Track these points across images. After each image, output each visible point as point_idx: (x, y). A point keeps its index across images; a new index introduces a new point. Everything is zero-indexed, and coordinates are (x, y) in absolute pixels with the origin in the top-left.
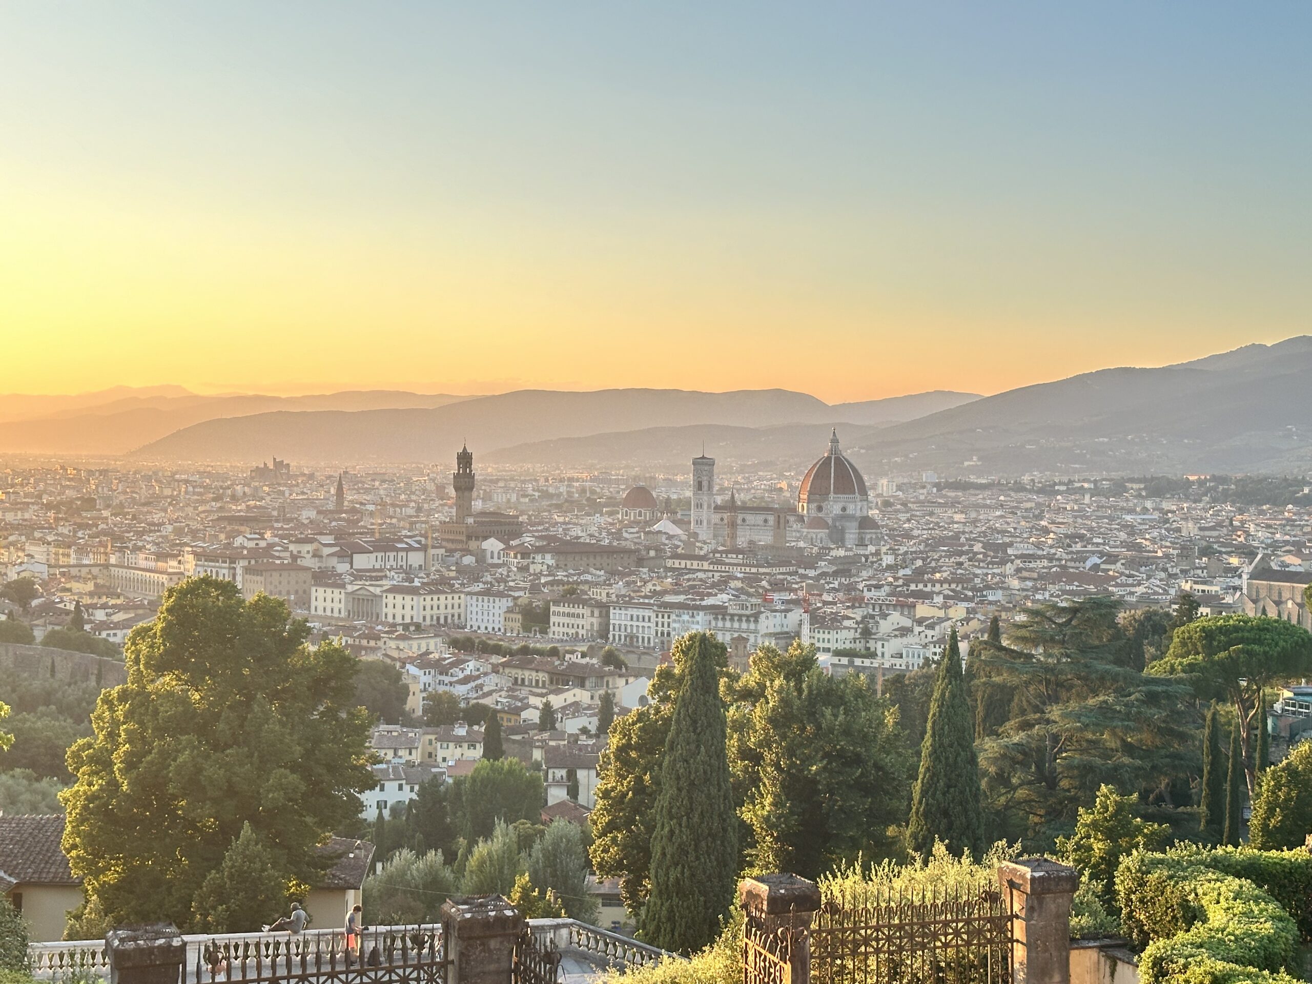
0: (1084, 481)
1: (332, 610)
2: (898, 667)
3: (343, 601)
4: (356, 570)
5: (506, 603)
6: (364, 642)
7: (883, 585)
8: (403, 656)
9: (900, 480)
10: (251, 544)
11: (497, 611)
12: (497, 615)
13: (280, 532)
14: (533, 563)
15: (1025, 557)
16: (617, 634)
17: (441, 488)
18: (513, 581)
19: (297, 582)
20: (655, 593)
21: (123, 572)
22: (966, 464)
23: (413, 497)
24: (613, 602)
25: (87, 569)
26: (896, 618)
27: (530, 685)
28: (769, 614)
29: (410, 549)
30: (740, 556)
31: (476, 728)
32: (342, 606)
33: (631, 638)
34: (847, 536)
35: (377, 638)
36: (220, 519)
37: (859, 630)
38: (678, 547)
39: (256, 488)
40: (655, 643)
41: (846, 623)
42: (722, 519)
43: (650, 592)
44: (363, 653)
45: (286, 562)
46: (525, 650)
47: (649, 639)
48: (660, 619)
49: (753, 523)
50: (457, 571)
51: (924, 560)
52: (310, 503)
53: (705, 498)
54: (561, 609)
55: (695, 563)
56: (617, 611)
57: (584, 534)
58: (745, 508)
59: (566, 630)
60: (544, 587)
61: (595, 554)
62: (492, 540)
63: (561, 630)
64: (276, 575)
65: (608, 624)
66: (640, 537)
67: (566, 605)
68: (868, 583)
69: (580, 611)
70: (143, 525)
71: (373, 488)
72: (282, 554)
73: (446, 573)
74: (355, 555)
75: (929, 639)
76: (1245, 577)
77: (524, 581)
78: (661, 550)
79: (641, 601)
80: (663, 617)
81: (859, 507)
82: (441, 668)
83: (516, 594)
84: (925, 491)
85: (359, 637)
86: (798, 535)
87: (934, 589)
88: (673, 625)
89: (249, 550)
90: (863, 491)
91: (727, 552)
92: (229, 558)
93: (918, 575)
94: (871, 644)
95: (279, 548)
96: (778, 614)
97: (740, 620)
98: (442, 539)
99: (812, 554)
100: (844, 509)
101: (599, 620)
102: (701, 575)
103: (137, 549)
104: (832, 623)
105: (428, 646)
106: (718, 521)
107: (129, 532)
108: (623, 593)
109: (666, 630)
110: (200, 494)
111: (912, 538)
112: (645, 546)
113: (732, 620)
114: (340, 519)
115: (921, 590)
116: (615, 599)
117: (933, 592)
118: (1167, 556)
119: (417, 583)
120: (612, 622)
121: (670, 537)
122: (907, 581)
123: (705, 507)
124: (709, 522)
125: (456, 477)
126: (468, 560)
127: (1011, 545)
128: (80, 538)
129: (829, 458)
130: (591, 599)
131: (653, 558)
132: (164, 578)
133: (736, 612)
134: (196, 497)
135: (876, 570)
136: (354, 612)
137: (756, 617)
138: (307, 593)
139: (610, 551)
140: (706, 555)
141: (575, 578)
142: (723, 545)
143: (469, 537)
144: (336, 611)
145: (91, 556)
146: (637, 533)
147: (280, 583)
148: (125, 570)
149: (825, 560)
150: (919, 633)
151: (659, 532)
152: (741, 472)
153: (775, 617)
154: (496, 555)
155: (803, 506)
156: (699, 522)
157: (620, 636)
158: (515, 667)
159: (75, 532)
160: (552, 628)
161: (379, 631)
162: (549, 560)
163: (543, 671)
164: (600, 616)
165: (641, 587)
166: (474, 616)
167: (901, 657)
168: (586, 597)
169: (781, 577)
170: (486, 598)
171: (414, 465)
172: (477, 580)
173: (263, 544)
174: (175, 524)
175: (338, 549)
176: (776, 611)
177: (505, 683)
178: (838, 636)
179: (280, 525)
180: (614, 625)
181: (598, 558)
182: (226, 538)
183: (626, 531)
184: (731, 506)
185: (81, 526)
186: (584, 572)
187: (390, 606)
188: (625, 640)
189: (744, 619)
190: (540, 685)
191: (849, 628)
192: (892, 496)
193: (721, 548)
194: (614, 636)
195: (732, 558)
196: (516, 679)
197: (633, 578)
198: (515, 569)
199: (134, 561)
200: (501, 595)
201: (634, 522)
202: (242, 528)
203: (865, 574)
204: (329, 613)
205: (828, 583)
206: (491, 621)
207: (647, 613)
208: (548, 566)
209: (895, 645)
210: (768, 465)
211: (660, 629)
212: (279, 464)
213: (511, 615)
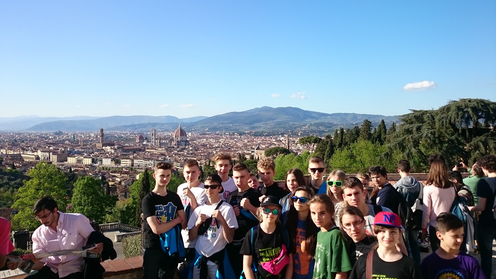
0: (228, 133)
9: (193, 133)
10: (54, 149)
11: (109, 161)
13: (60, 146)
14: (117, 151)
15: (217, 147)
16: (135, 165)
22: (206, 130)
24: (135, 158)
25: (15, 155)
29: (90, 149)
32: (75, 161)
33: (139, 166)
34: (183, 144)
36: (46, 144)
38: (148, 147)
39: (54, 137)
40: (144, 166)
42: (157, 141)
44: (79, 171)
47: (142, 165)
49: (164, 142)
50: (100, 153)
52: (67, 140)
53: (154, 137)
54: (123, 160)
55: (152, 150)
56: (135, 160)
57: (128, 145)
58: (162, 139)
59: (124, 164)
60: (120, 156)
61: (131, 149)
62: (108, 147)
65: (133, 163)
66: (140, 145)
69: (126, 160)
71: (81, 136)
73: (98, 154)
76: (255, 149)
78: (145, 148)
79: (140, 158)
80: (145, 161)
81: (185, 138)
83: (114, 158)
84: (198, 135)
86: (173, 144)
88: (147, 163)
90: (186, 135)
92: (49, 152)
95: (60, 149)
98: (97, 147)
99: (176, 148)
100: (182, 139)
102: (153, 152)
103: (27, 151)
107: (25, 147)
108: (137, 156)
110: (42, 138)
111: (196, 144)
114: (74, 143)
118: (242, 146)
119: (92, 156)
123: (154, 139)
124: (155, 142)
125: (100, 134)
126: (102, 151)
127: (214, 145)
128: (14, 148)
129: (179, 129)
131: (143, 149)
132: (34, 156)
136: (77, 162)
138: (67, 159)
139: (134, 148)
140: (154, 148)
142: (158, 146)
143: (103, 146)
147: (60, 157)
148: (24, 155)
151: (144, 144)
154: (109, 150)
155: (174, 138)
156: (153, 142)
158: (113, 173)
159: (12, 147)
160: (121, 164)
162: (121, 150)
163: (119, 173)
164: (132, 161)
165: (140, 155)
166: (104, 162)
168: (129, 157)
172: (105, 155)
173: (56, 149)
177: (111, 176)
180: (135, 163)
182: (48, 148)
183: (137, 144)
184: (160, 139)
186: (128, 153)
188: (137, 166)
192: (192, 136)
195: (160, 149)
197: (139, 153)
198: (113, 152)
199: (26, 153)
200: (110, 158)
201: (139, 142)
202: (52, 145)
204: (72, 163)
205: (179, 153)
206: (108, 163)
207: (142, 160)
208: (120, 152)
210: (167, 130)
211: (145, 163)
212: (60, 132)
213: (112, 162)
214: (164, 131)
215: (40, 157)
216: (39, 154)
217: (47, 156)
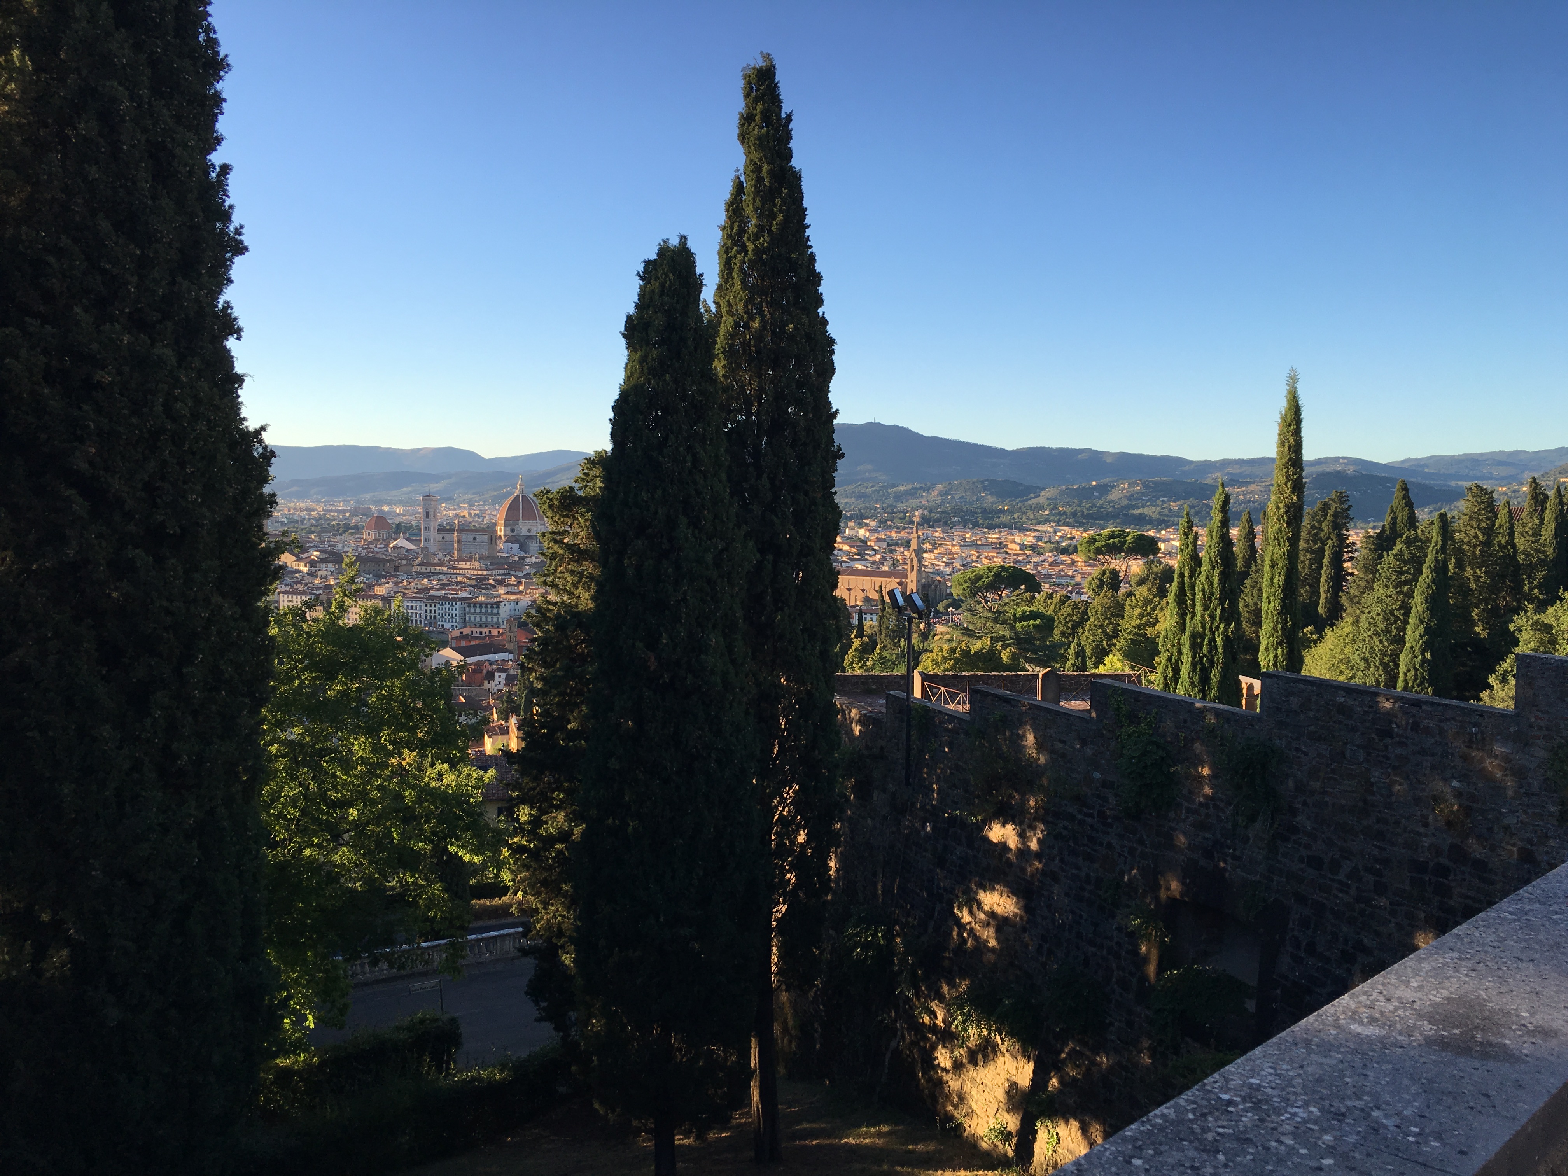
38: (417, 557)
42: (443, 538)
47: (420, 621)
48: (428, 608)
53: (432, 523)
66: (387, 551)
79: (414, 595)
80: (430, 606)
88: (437, 612)
97: (486, 607)
100: (529, 531)
106: (440, 539)
112: (394, 557)
113: (481, 607)
121: (409, 551)
123: (432, 529)
124: (435, 540)
129: (518, 496)
131: (405, 565)
137: (498, 605)
139: (370, 561)
140: (442, 563)
146: (384, 548)
151: (401, 547)
155: (500, 529)
156: (428, 540)
189: (489, 606)
201: (375, 540)
207: (418, 604)
211: (428, 614)
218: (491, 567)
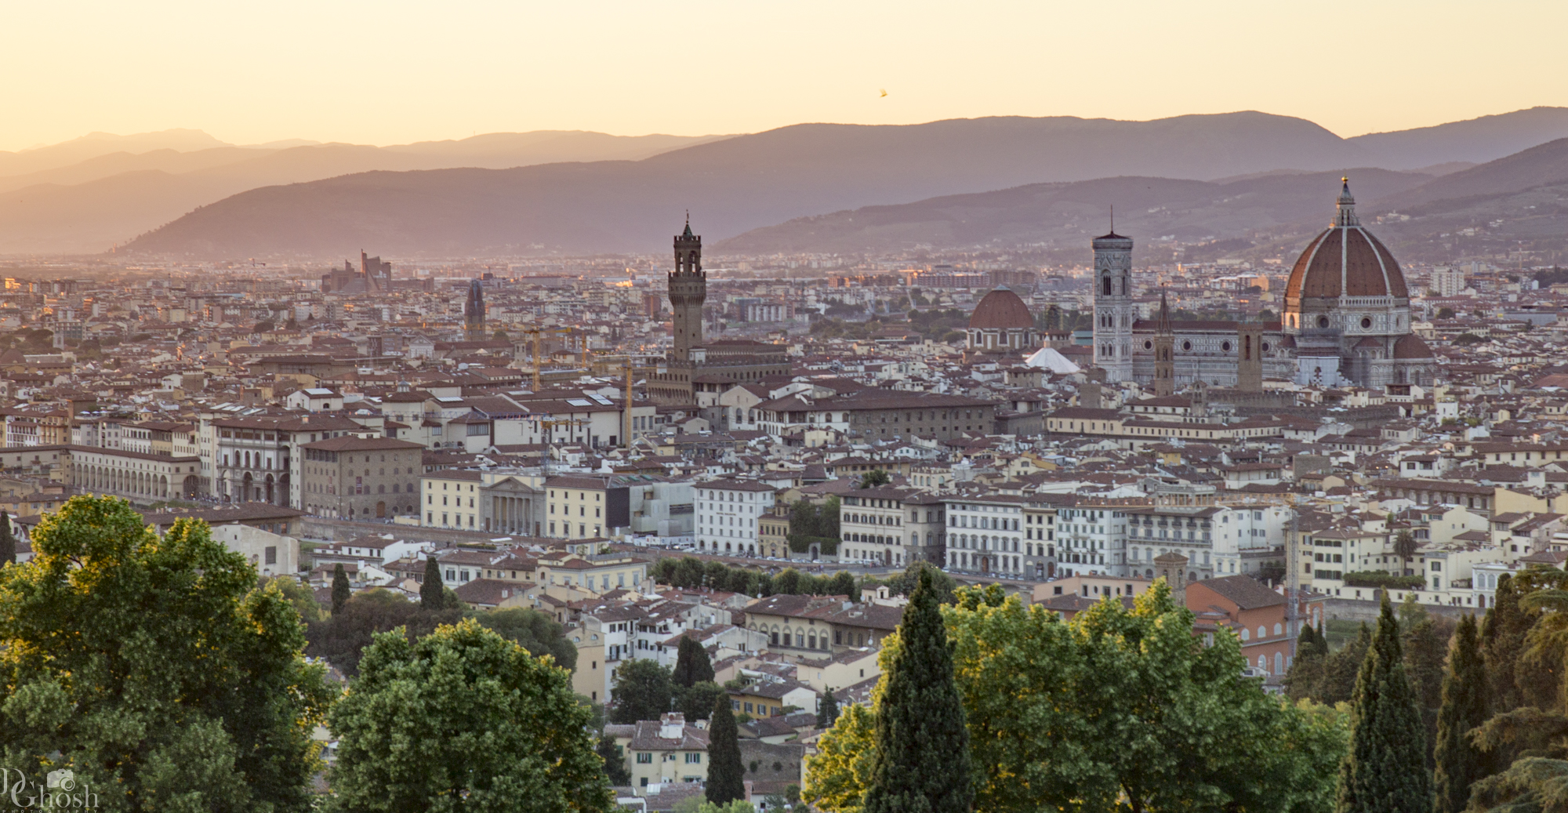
1: (458, 518)
2: (1464, 604)
3: (476, 503)
4: (499, 447)
5: (762, 501)
6: (506, 576)
7: (1436, 457)
8: (575, 597)
9: (1472, 268)
10: (317, 406)
11: (746, 516)
12: (746, 523)
13: (369, 384)
14: (811, 429)
16: (959, 552)
17: (651, 299)
18: (775, 461)
19: (396, 471)
20: (1025, 479)
21: (94, 460)
23: (606, 317)
24: (951, 496)
25: (31, 456)
26: (1459, 517)
27: (801, 648)
28: (1229, 513)
29: (595, 408)
30: (1180, 410)
31: (701, 724)
32: (476, 511)
33: (985, 560)
34: (1373, 370)
35: (530, 567)
36: (263, 363)
37: (1392, 538)
38: (1070, 395)
39: (330, 308)
40: (1027, 567)
41: (1370, 526)
42: (1148, 345)
43: (1018, 475)
44: (505, 593)
45: (376, 435)
46: (791, 584)
47: (1016, 560)
48: (1035, 525)
49: (1202, 349)
50: (677, 446)
51: (1513, 411)
52: (425, 332)
53: (1118, 308)
54: (859, 510)
55: (1099, 423)
56: (958, 513)
57: (901, 376)
58: (1190, 322)
59: (869, 547)
60: (830, 470)
61: (920, 410)
62: (737, 390)
63: (861, 546)
64: (359, 459)
65: (942, 536)
66: (1001, 380)
67: (868, 502)
68: (1409, 453)
69: (894, 513)
70: (129, 376)
71: (537, 302)
72: (369, 423)
73: (660, 451)
74: (497, 422)
75: (1521, 553)
77: (795, 462)
78: (1037, 402)
79: (1001, 492)
80: (1040, 521)
81: (1393, 319)
82: (638, 617)
83: (780, 485)
84: (1517, 287)
85: (498, 566)
86: (1285, 369)
87: (1529, 463)
88: (1057, 535)
89: (313, 416)
90: (1401, 290)
91: (1155, 403)
92: (278, 431)
93: (1502, 438)
94: (1415, 565)
95: (366, 412)
96: (1245, 513)
97: (1177, 524)
98: (652, 390)
99: (1309, 403)
100: (1366, 323)
101: (927, 528)
102: (1108, 444)
103: (116, 418)
104: (1343, 526)
105: (621, 579)
106: (1141, 348)
107: (104, 388)
108: (969, 478)
109: (1045, 543)
110: (234, 319)
111: (1493, 370)
112: (1011, 395)
113: (1163, 524)
114: (475, 358)
115: (1505, 466)
116: (954, 491)
117: (1526, 469)
119: (606, 468)
120: (949, 530)
121: (1055, 378)
122: (1482, 448)
123: (1118, 323)
124: (1125, 350)
125: (673, 279)
126: (696, 427)
128: (20, 402)
129: (1337, 233)
130: (911, 491)
131: (1023, 416)
132: (162, 468)
133: (1168, 509)
134: (226, 325)
135: (1424, 430)
136: (496, 522)
137: (1206, 517)
138: (413, 489)
139: (949, 407)
140: (1119, 408)
141: (885, 455)
142: (1152, 390)
143: (698, 386)
144: (465, 520)
145: (39, 431)
146: (997, 371)
147: (367, 473)
148: (97, 457)
149: (1332, 414)
150: (1503, 541)
151: (1036, 370)
152: (1187, 259)
153: (1241, 517)
154: (745, 415)
155: (1292, 318)
156: (1108, 350)
157: (964, 556)
158: (772, 614)
159: (12, 391)
160: (845, 545)
161: (536, 554)
162: (839, 423)
163: (822, 620)
164: (929, 521)
165: (999, 468)
166: (706, 526)
167: (1470, 586)
168: (903, 487)
169: (1253, 445)
170: (726, 494)
171: (609, 261)
172: (712, 458)
173: (336, 405)
174: (185, 373)
175: (466, 410)
176: (1243, 507)
177: (756, 644)
178: (1355, 550)
179: (368, 371)
180: (953, 536)
181: (926, 418)
182: (275, 396)
183: (978, 370)
184: (1165, 320)
185: (22, 380)
186: (901, 444)
187: (559, 509)
188: (974, 563)
189: (1185, 522)
190: (818, 646)
191: (1374, 536)
192: (1459, 297)
193: (1146, 396)
194: (954, 555)
195: (1165, 414)
196: (775, 636)
197: (986, 452)
198: (779, 441)
199: (113, 439)
200: (752, 487)
201: (991, 353)
202: (302, 378)
203: (1405, 437)
204: (451, 522)
205: (1338, 455)
206: (736, 533)
207: (1011, 515)
208: (838, 434)
209: (1456, 564)
210: (1236, 246)
211: (1035, 542)
212: (372, 264)
213: (771, 523)
214: (1212, 251)
215: (212, 473)
216: (205, 447)
217: (264, 464)
218: (1236, 420)
